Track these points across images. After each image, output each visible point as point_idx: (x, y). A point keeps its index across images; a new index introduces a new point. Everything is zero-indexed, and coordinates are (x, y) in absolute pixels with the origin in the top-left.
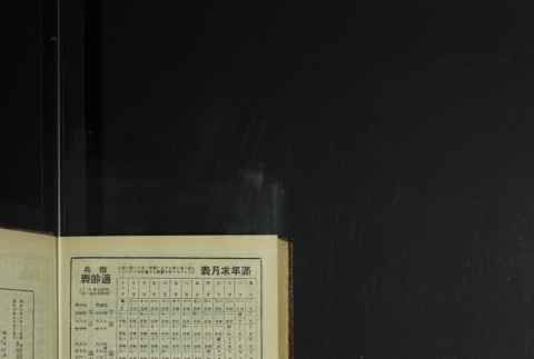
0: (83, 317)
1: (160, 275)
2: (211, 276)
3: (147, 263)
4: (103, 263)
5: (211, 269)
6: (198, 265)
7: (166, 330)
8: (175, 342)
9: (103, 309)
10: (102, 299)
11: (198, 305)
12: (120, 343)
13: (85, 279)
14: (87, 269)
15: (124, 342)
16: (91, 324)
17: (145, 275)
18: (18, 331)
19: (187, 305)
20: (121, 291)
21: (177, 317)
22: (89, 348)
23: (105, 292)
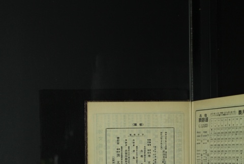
0: (199, 138)
1: (224, 116)
2: (242, 115)
3: (219, 111)
4: (206, 112)
5: (242, 111)
6: (237, 109)
7: (226, 143)
8: (229, 149)
9: (205, 134)
10: (205, 129)
11: (237, 130)
12: (211, 150)
13: (200, 120)
14: (201, 116)
15: (212, 150)
16: (202, 142)
17: (218, 117)
18: (164, 146)
19: (233, 130)
20: (211, 125)
21: (230, 137)
22: (201, 152)
23: (206, 126)
